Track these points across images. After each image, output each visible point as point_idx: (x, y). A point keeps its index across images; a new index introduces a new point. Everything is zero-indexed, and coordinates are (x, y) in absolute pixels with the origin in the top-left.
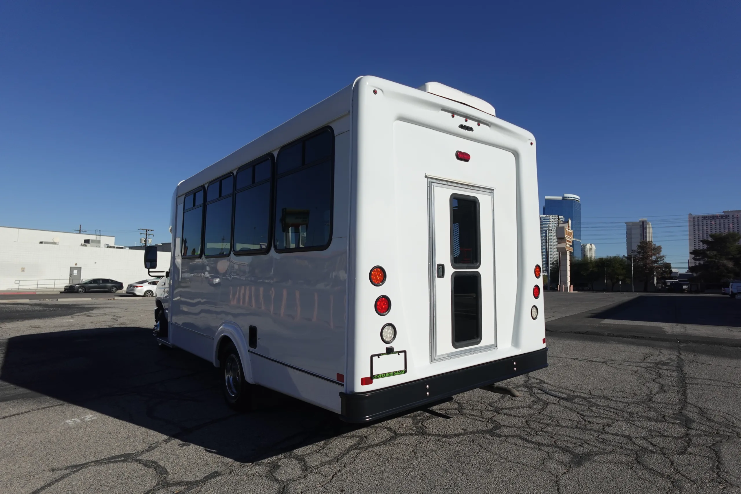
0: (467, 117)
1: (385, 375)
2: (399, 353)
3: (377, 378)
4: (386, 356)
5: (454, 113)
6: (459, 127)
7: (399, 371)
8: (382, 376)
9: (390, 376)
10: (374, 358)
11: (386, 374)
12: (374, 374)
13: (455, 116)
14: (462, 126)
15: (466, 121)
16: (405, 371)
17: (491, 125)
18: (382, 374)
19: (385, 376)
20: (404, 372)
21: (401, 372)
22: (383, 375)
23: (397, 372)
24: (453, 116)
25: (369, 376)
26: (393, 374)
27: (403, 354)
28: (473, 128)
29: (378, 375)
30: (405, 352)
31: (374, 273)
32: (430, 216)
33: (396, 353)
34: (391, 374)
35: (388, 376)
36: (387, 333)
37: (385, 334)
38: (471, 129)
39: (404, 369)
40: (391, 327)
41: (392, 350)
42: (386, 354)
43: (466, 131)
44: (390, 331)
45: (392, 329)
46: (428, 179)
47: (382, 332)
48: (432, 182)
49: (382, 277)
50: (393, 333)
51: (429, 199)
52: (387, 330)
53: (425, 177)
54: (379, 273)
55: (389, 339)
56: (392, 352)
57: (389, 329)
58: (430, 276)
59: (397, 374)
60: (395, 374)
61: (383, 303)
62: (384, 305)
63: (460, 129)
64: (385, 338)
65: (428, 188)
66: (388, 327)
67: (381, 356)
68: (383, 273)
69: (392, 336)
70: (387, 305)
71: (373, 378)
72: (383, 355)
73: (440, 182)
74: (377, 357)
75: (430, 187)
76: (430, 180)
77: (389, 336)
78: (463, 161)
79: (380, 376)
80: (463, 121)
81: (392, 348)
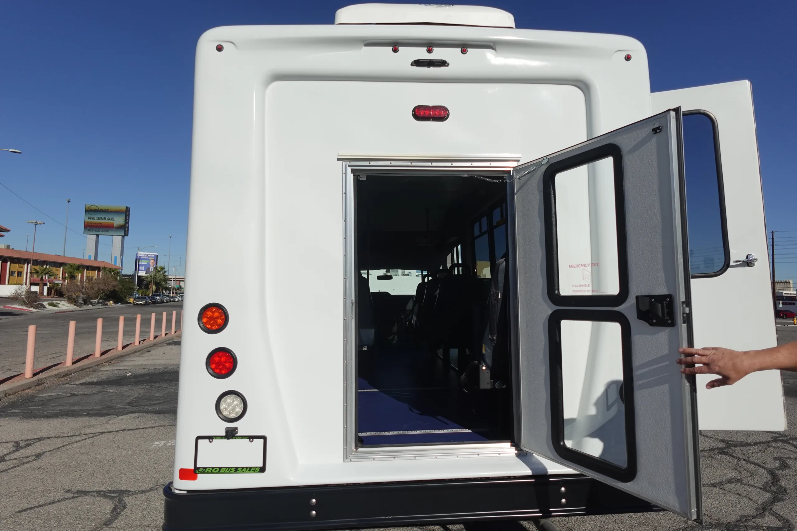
0: (430, 45)
1: (219, 470)
2: (251, 438)
3: (204, 472)
4: (226, 440)
5: (395, 45)
6: (412, 65)
7: (247, 468)
8: (213, 471)
9: (229, 473)
10: (200, 441)
11: (220, 468)
12: (198, 466)
13: (402, 48)
14: (418, 63)
15: (430, 51)
16: (262, 469)
17: (494, 45)
18: (213, 468)
19: (219, 472)
20: (259, 470)
21: (252, 469)
22: (216, 470)
23: (243, 468)
24: (395, 50)
25: (192, 467)
26: (236, 470)
27: (262, 441)
28: (448, 61)
29: (205, 468)
30: (264, 438)
31: (208, 313)
32: (346, 221)
33: (242, 439)
34: (231, 470)
35: (225, 472)
36: (229, 405)
37: (224, 406)
38: (442, 63)
39: (261, 465)
40: (238, 397)
41: (237, 433)
42: (224, 438)
43: (432, 68)
44: (236, 403)
45: (240, 399)
46: (343, 162)
47: (220, 403)
48: (349, 166)
49: (222, 320)
50: (242, 405)
51: (344, 194)
52: (228, 401)
53: (339, 159)
54: (217, 314)
55: (233, 416)
56: (238, 436)
57: (233, 400)
58: (346, 318)
59: (243, 472)
60: (239, 471)
61: (223, 359)
62: (225, 362)
63: (415, 67)
64: (225, 413)
65: (344, 175)
66: (232, 396)
67: (214, 440)
68: (223, 315)
69: (239, 410)
70: (229, 362)
71: (197, 472)
72: (219, 439)
73: (373, 163)
74: (208, 440)
75: (346, 174)
76: (348, 163)
77: (234, 409)
78: (433, 120)
79: (207, 470)
80: (422, 53)
81: (235, 430)
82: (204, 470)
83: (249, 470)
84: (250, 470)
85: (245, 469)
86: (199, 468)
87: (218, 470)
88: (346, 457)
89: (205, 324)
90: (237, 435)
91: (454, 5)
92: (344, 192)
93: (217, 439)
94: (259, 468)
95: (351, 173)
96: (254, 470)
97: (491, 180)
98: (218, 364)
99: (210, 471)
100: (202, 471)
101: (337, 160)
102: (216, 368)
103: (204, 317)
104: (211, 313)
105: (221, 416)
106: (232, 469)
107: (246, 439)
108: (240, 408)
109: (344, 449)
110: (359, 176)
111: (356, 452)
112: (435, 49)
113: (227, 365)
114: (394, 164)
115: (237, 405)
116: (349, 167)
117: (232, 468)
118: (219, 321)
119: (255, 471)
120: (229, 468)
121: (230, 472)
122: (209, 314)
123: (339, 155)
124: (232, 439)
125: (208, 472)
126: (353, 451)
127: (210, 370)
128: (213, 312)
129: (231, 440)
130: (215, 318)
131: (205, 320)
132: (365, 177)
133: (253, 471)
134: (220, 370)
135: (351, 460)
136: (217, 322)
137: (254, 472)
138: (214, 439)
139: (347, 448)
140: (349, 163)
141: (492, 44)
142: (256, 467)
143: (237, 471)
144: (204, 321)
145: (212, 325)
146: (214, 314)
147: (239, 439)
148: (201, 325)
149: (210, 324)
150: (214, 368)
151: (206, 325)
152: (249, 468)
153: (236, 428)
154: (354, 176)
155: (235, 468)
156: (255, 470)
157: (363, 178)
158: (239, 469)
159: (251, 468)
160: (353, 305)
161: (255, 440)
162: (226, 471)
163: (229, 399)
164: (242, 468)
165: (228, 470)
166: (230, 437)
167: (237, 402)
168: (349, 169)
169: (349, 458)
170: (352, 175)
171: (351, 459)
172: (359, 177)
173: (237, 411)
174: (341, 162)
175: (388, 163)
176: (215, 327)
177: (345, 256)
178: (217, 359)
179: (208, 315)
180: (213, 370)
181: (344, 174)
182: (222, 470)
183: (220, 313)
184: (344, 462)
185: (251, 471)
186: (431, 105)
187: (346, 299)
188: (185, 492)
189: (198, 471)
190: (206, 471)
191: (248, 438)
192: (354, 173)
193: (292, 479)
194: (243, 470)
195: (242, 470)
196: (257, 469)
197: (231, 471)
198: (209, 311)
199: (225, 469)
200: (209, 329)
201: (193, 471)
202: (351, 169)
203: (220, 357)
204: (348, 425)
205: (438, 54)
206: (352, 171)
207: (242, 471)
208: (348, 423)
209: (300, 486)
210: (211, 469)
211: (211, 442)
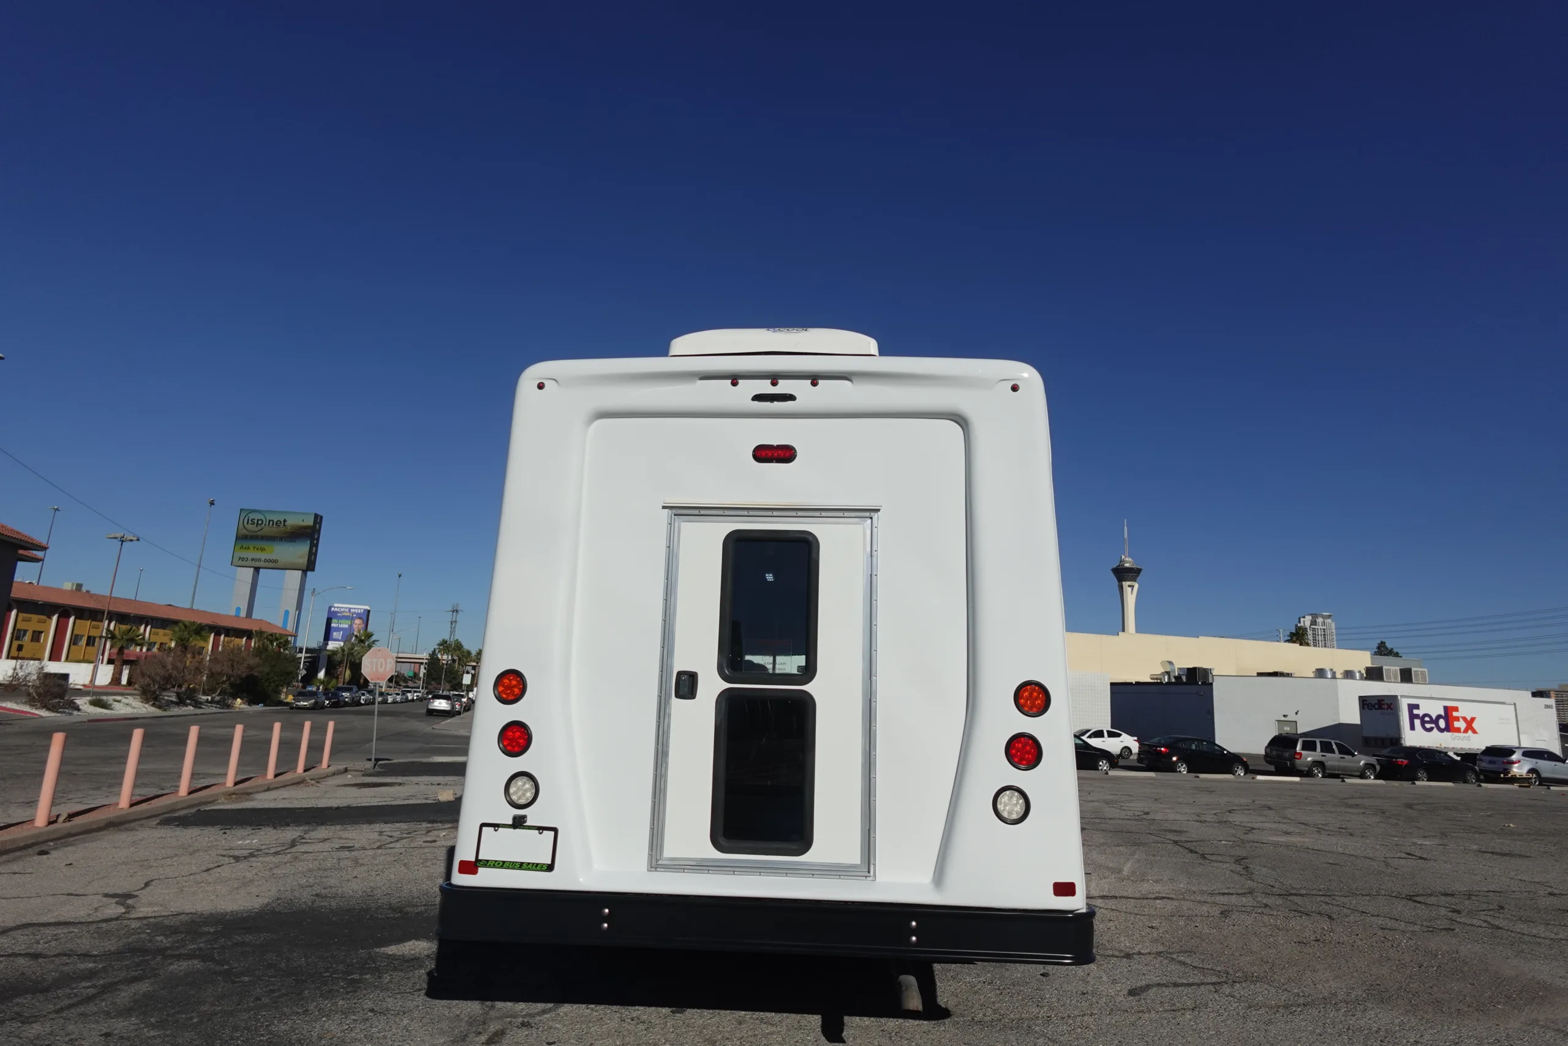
0: (774, 378)
1: (502, 865)
2: (541, 829)
3: (485, 866)
4: (512, 830)
5: (734, 379)
6: (752, 400)
7: (533, 864)
8: (496, 864)
9: (513, 868)
10: (484, 829)
11: (504, 862)
12: (480, 858)
13: (740, 382)
14: (758, 398)
15: (774, 384)
16: (550, 868)
17: (853, 377)
18: (496, 861)
19: (502, 867)
20: (546, 868)
21: (539, 866)
22: (499, 864)
23: (529, 863)
24: (735, 384)
25: (473, 859)
26: (521, 866)
27: (552, 833)
28: (796, 395)
29: (488, 861)
30: (555, 830)
32: (667, 580)
33: (531, 829)
34: (515, 865)
35: (508, 867)
36: (519, 789)
37: (514, 789)
38: (791, 398)
39: (549, 862)
40: (530, 780)
41: (525, 822)
42: (511, 827)
43: (775, 403)
44: (527, 787)
45: (532, 784)
46: (669, 511)
47: (509, 786)
48: (675, 515)
49: (519, 689)
50: (534, 791)
51: (668, 547)
52: (519, 784)
53: (664, 507)
54: (514, 682)
55: (522, 801)
56: (526, 826)
57: (525, 783)
58: (661, 695)
59: (529, 869)
60: (524, 867)
61: (517, 734)
62: (519, 738)
63: (756, 402)
64: (514, 798)
65: (669, 526)
66: (523, 778)
67: (500, 829)
68: (521, 683)
69: (529, 795)
70: (524, 739)
71: (478, 865)
72: (506, 827)
73: (703, 512)
74: (493, 829)
75: (671, 524)
76: (674, 512)
77: (524, 795)
78: (776, 462)
79: (489, 864)
80: (765, 387)
81: (524, 817)
82: (487, 864)
84: (536, 866)
85: (531, 865)
86: (481, 860)
87: (501, 863)
88: (650, 863)
89: (500, 693)
90: (525, 824)
91: (808, 329)
92: (668, 545)
93: (503, 828)
94: (547, 866)
98: (512, 740)
99: (492, 865)
100: (484, 864)
102: (508, 745)
103: (501, 685)
104: (508, 681)
105: (509, 801)
107: (535, 829)
108: (531, 793)
109: (649, 854)
112: (781, 382)
113: (521, 741)
114: (727, 512)
115: (528, 789)
116: (675, 517)
117: (517, 862)
118: (517, 690)
120: (514, 862)
122: (506, 681)
123: (665, 502)
124: (520, 829)
125: (490, 866)
127: (501, 746)
128: (510, 680)
129: (517, 830)
130: (512, 687)
131: (501, 689)
134: (512, 747)
135: (656, 870)
136: (514, 692)
137: (541, 870)
138: (499, 827)
139: (652, 854)
140: (676, 511)
141: (847, 376)
142: (544, 864)
145: (508, 695)
146: (511, 683)
147: (527, 829)
148: (496, 692)
149: (505, 694)
150: (506, 745)
151: (501, 695)
152: (535, 865)
155: (520, 863)
156: (542, 867)
158: (524, 865)
159: (537, 864)
161: (544, 832)
162: (510, 866)
163: (520, 782)
166: (517, 827)
167: (529, 785)
171: (655, 867)
173: (527, 797)
174: (666, 510)
175: (720, 512)
176: (511, 698)
177: (665, 621)
178: (510, 734)
179: (504, 683)
180: (505, 747)
181: (669, 524)
182: (506, 864)
183: (517, 681)
184: (647, 870)
185: (538, 868)
186: (775, 443)
187: (662, 671)
188: (464, 889)
191: (537, 829)
193: (581, 880)
195: (528, 866)
196: (544, 867)
198: (506, 679)
199: (509, 863)
200: (504, 698)
201: (474, 863)
203: (514, 732)
204: (655, 825)
205: (784, 387)
207: (527, 868)
208: (656, 823)
209: (592, 891)
210: (494, 862)
211: (496, 830)
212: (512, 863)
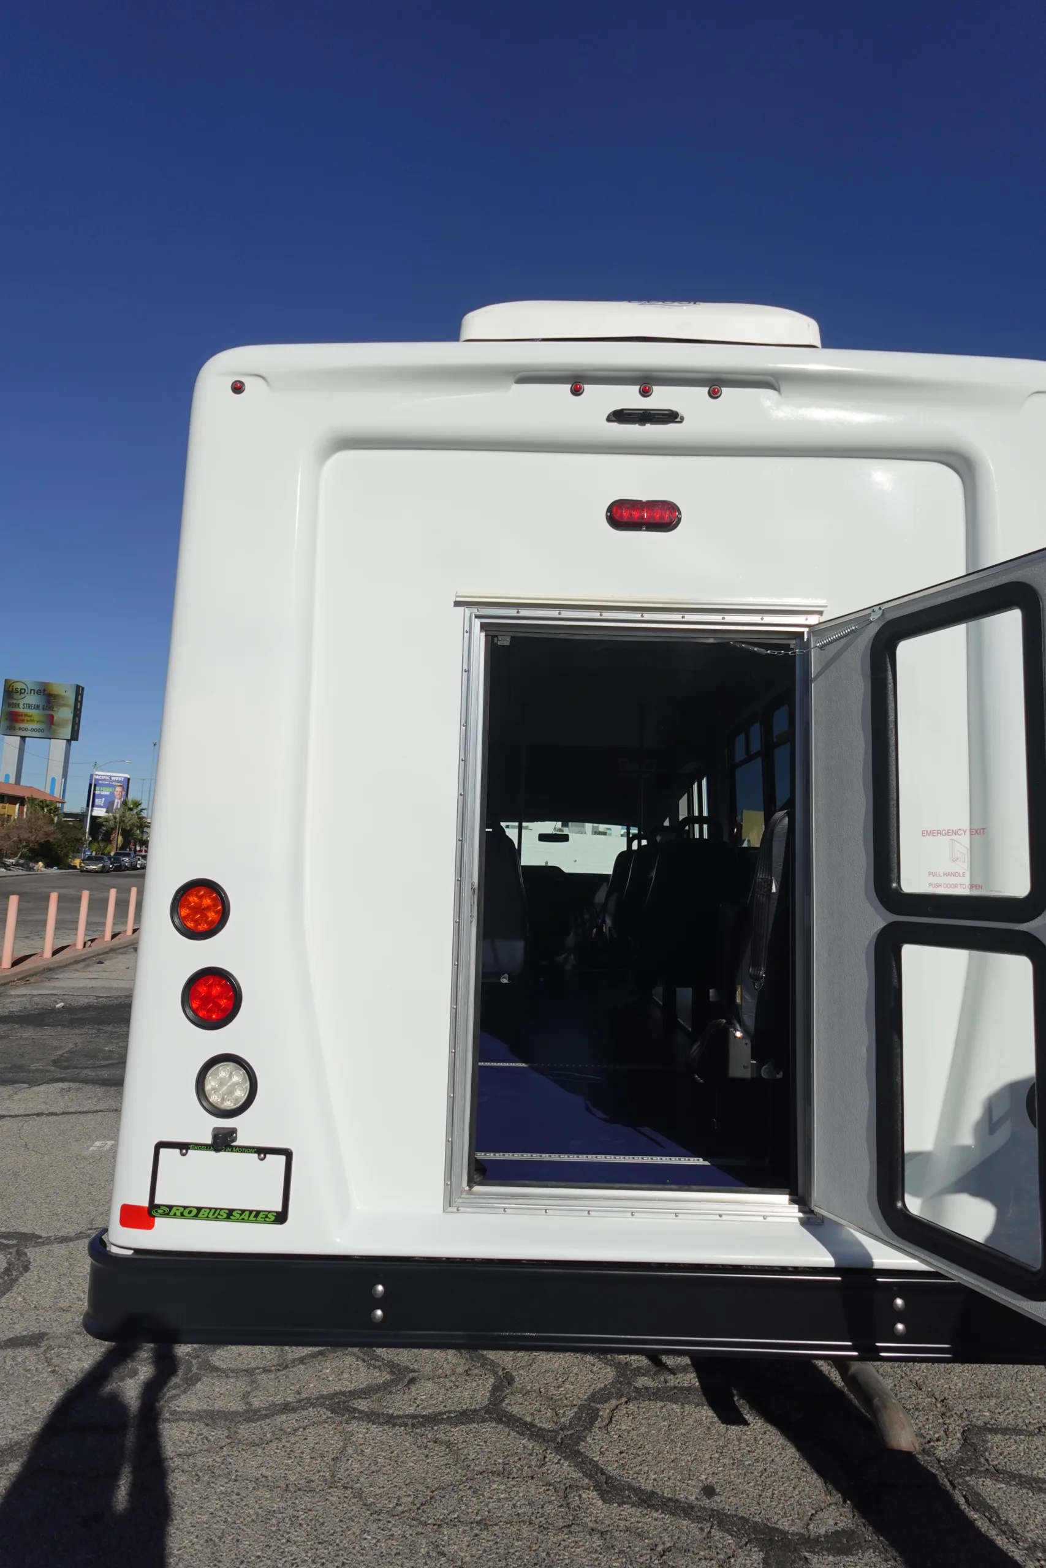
0: (646, 381)
1: (197, 1213)
2: (263, 1152)
3: (166, 1215)
4: (211, 1154)
5: (577, 381)
6: (609, 419)
7: (251, 1212)
8: (186, 1213)
10: (162, 1151)
11: (199, 1209)
12: (157, 1201)
13: (588, 388)
14: (620, 416)
15: (645, 393)
16: (281, 1217)
17: (777, 381)
18: (185, 1208)
19: (196, 1216)
20: (273, 1218)
21: (261, 1215)
22: (190, 1212)
23: (243, 1211)
24: (576, 392)
25: (145, 1203)
26: (229, 1214)
27: (283, 1158)
28: (681, 412)
29: (170, 1207)
30: (287, 1154)
31: (191, 899)
32: (466, 726)
33: (244, 1152)
34: (219, 1214)
35: (208, 1217)
36: (222, 1083)
37: (213, 1083)
38: (670, 417)
39: (279, 1208)
40: (240, 1067)
41: (235, 1140)
42: (210, 1149)
43: (648, 426)
44: (236, 1079)
45: (243, 1073)
46: (466, 609)
47: (204, 1078)
48: (477, 617)
49: (216, 913)
50: (248, 1084)
51: (465, 671)
52: (220, 1075)
53: (457, 604)
54: (207, 902)
55: (229, 1105)
56: (236, 1147)
57: (231, 1073)
58: (459, 919)
59: (243, 1219)
60: (235, 1216)
61: (216, 991)
62: (219, 997)
63: (615, 424)
64: (214, 1099)
65: (467, 635)
66: (228, 1065)
67: (189, 1151)
68: (219, 902)
69: (241, 1094)
70: (227, 999)
71: (154, 1213)
72: (200, 1149)
73: (524, 612)
74: (178, 1151)
75: (470, 632)
76: (475, 611)
77: (231, 1092)
78: (647, 530)
79: (174, 1210)
80: (629, 397)
81: (232, 1133)
82: (169, 1211)
83: (256, 1216)
85: (247, 1213)
86: (158, 1206)
87: (195, 1211)
88: (450, 1201)
89: (183, 919)
90: (234, 1144)
91: (697, 303)
92: (465, 667)
93: (196, 1149)
94: (275, 1214)
95: (481, 631)
96: (264, 1216)
97: (762, 651)
98: (206, 1000)
99: (178, 1214)
100: (164, 1211)
101: (453, 604)
102: (200, 1008)
103: (183, 906)
104: (196, 899)
105: (205, 1104)
106: (222, 1213)
107: (252, 1153)
108: (244, 1090)
109: (446, 1184)
110: (496, 636)
111: (470, 1192)
112: (657, 389)
113: (223, 1002)
114: (566, 614)
115: (237, 1084)
116: (476, 620)
117: (221, 1209)
118: (212, 915)
119: (267, 1219)
120: (216, 1209)
121: (217, 1218)
122: (193, 900)
123: (458, 594)
124: (225, 1151)
125: (175, 1214)
126: (462, 1191)
127: (188, 1011)
128: (200, 898)
129: (222, 1154)
130: (203, 909)
131: (184, 912)
132: (508, 639)
133: (263, 1219)
134: (207, 1013)
135: (458, 1210)
136: (208, 917)
137: (265, 1221)
138: (189, 1148)
139: (451, 1184)
140: (478, 610)
141: (771, 379)
142: (269, 1212)
143: (232, 1217)
144: (182, 913)
145: (197, 922)
146: (202, 902)
147: (238, 1152)
148: (177, 921)
149: (193, 920)
150: (197, 1009)
151: (185, 922)
152: (254, 1213)
153: (233, 1131)
154: (486, 636)
155: (227, 1211)
156: (267, 1217)
157: (504, 641)
158: (234, 1213)
159: (258, 1213)
160: (474, 894)
161: (268, 1156)
162: (210, 1216)
163: (223, 1071)
164: (240, 1212)
165: (213, 1215)
166: (220, 1148)
167: (238, 1077)
168: (477, 623)
169: (454, 1205)
170: (483, 634)
171: (458, 1207)
172: (496, 639)
173: (236, 1096)
174: (461, 609)
175: (554, 613)
176: (203, 927)
177: (463, 795)
178: (203, 990)
179: (190, 903)
180: (195, 1011)
181: (467, 632)
182: (202, 1211)
183: (213, 899)
184: (444, 1211)
185: (259, 1218)
186: (644, 499)
187: (461, 880)
188: (130, 1252)
189: (156, 1211)
190: (172, 1213)
191: (255, 1152)
192: (486, 631)
193: (338, 1240)
194: (243, 1216)
195: (241, 1215)
196: (270, 1215)
197: (219, 1217)
198: (192, 894)
199: (208, 1211)
200: (190, 929)
201: (146, 1209)
202: (481, 623)
203: (210, 987)
204: (455, 1136)
205: (662, 398)
206: (483, 627)
207: (240, 1218)
208: (455, 1133)
209: (354, 1256)
210: (182, 1209)
211: (184, 1155)
212: (213, 1211)
